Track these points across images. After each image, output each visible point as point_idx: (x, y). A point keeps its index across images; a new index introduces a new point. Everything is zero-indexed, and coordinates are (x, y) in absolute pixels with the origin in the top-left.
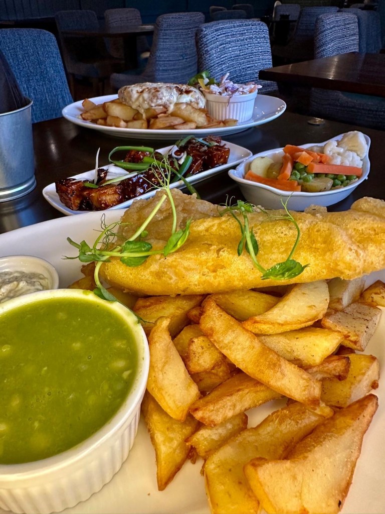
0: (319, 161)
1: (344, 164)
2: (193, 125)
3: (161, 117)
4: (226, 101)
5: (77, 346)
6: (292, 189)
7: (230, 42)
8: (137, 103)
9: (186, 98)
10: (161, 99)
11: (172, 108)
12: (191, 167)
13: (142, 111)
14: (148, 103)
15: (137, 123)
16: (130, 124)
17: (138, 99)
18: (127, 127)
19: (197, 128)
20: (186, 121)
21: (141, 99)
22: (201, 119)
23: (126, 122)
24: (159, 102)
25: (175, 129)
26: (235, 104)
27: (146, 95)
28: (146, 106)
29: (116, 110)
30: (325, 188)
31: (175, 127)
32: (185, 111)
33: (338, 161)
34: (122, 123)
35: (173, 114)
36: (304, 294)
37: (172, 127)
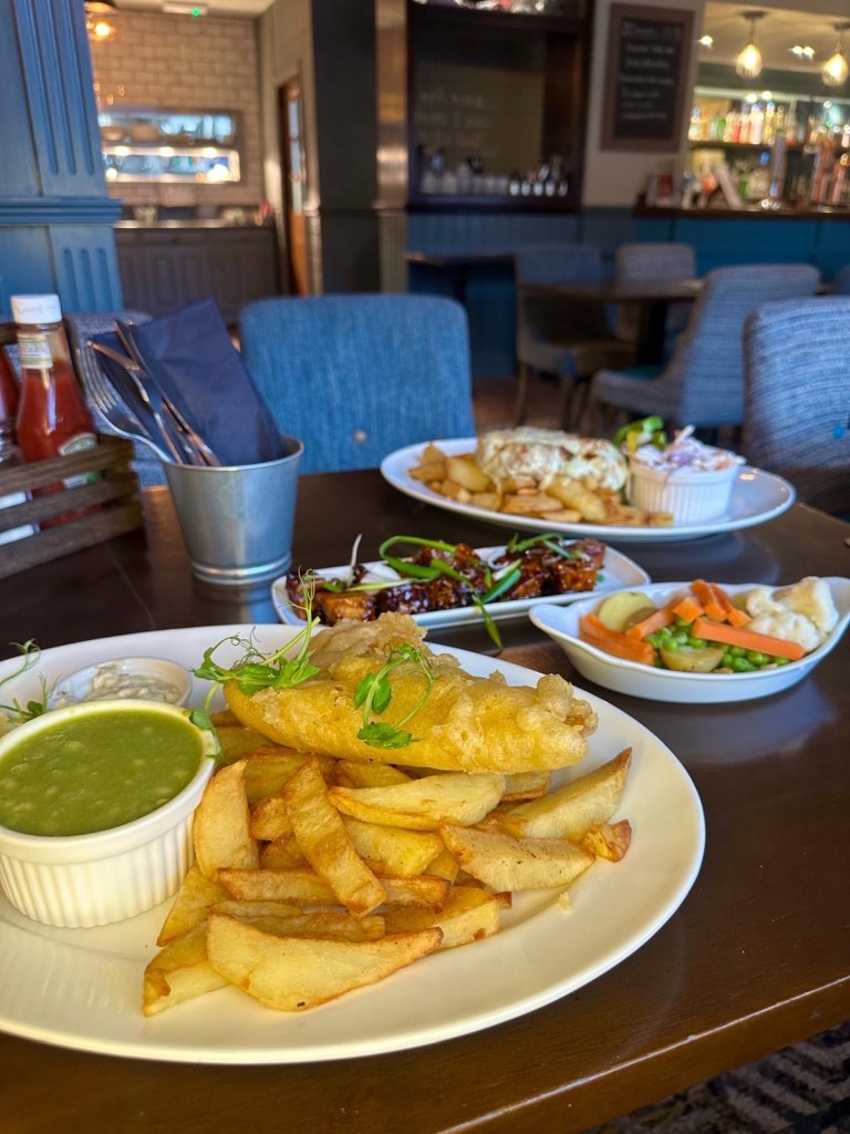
0: (723, 619)
1: (774, 635)
2: (575, 516)
3: (523, 495)
4: (661, 479)
5: (139, 762)
6: (637, 657)
7: (822, 343)
8: (490, 467)
9: (579, 468)
10: (528, 465)
11: (547, 481)
12: (514, 587)
13: (496, 480)
14: (506, 470)
15: (488, 499)
16: (477, 498)
17: (492, 460)
18: (470, 503)
19: (583, 521)
20: (566, 507)
21: (496, 461)
22: (593, 508)
23: (472, 492)
24: (524, 469)
25: (543, 518)
26: (680, 489)
27: (506, 455)
28: (502, 473)
29: (460, 473)
30: (693, 667)
31: (544, 515)
32: (569, 490)
33: (763, 626)
34: (463, 495)
35: (550, 493)
36: (438, 785)
37: (537, 515)
